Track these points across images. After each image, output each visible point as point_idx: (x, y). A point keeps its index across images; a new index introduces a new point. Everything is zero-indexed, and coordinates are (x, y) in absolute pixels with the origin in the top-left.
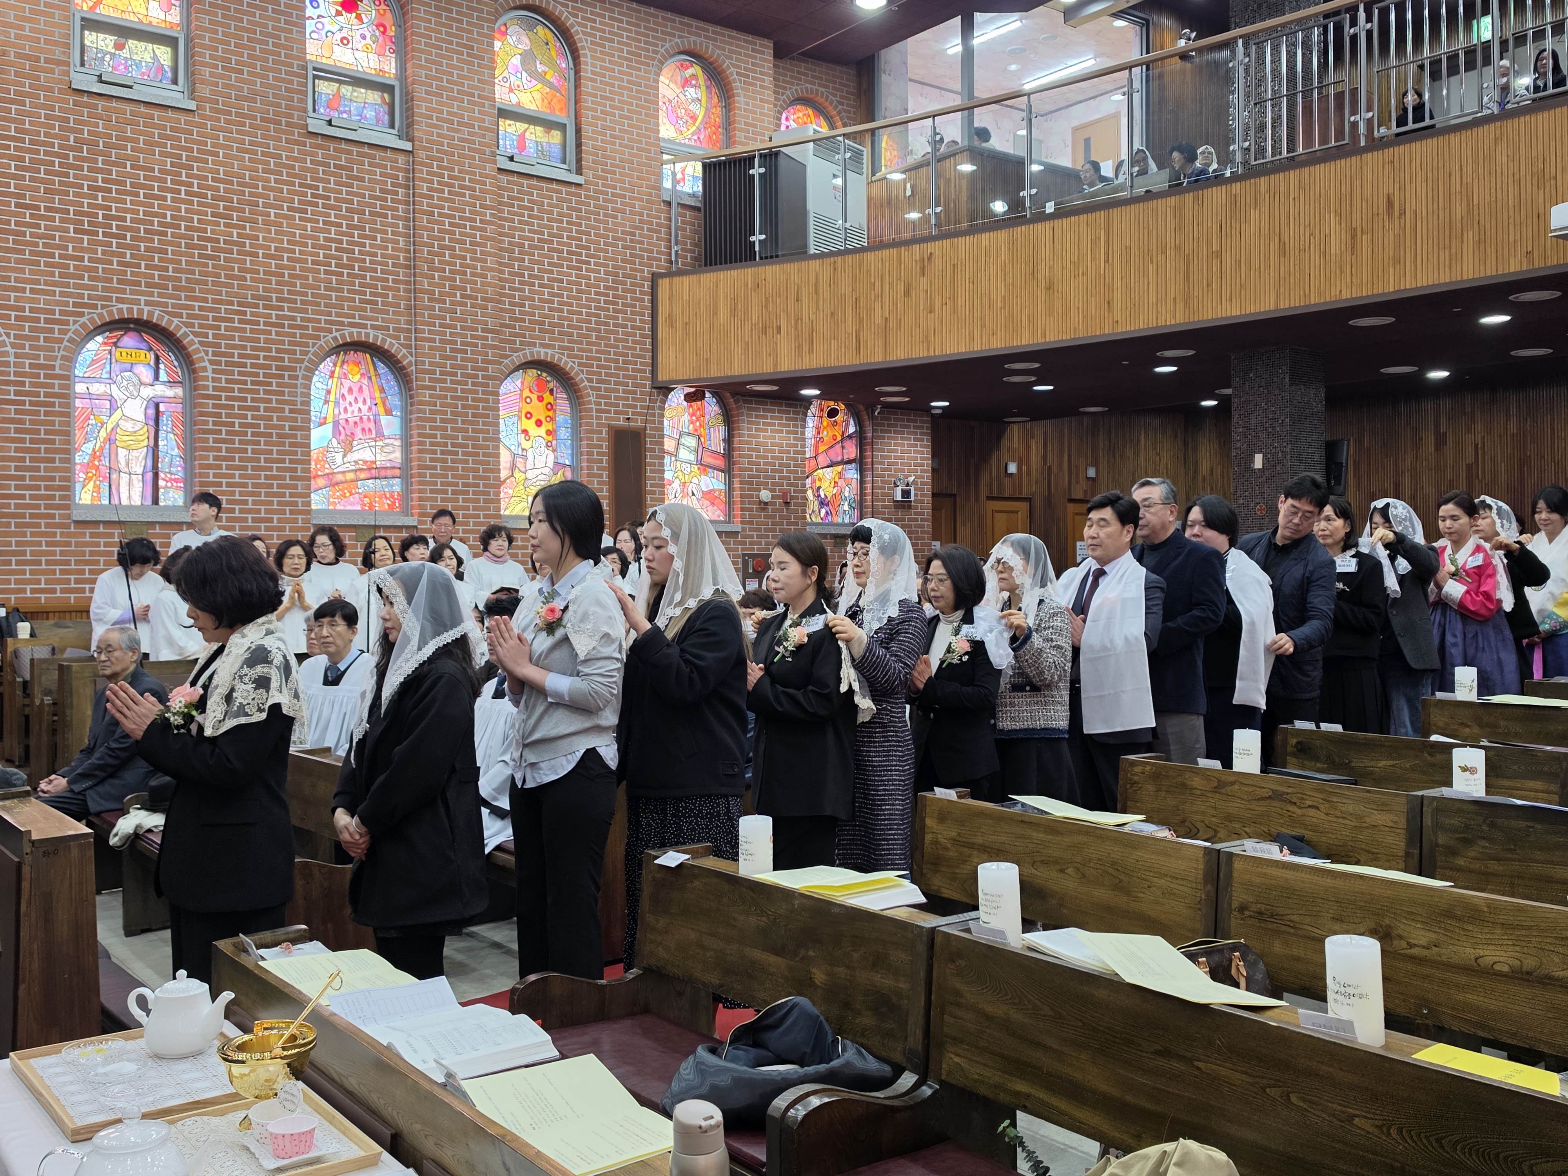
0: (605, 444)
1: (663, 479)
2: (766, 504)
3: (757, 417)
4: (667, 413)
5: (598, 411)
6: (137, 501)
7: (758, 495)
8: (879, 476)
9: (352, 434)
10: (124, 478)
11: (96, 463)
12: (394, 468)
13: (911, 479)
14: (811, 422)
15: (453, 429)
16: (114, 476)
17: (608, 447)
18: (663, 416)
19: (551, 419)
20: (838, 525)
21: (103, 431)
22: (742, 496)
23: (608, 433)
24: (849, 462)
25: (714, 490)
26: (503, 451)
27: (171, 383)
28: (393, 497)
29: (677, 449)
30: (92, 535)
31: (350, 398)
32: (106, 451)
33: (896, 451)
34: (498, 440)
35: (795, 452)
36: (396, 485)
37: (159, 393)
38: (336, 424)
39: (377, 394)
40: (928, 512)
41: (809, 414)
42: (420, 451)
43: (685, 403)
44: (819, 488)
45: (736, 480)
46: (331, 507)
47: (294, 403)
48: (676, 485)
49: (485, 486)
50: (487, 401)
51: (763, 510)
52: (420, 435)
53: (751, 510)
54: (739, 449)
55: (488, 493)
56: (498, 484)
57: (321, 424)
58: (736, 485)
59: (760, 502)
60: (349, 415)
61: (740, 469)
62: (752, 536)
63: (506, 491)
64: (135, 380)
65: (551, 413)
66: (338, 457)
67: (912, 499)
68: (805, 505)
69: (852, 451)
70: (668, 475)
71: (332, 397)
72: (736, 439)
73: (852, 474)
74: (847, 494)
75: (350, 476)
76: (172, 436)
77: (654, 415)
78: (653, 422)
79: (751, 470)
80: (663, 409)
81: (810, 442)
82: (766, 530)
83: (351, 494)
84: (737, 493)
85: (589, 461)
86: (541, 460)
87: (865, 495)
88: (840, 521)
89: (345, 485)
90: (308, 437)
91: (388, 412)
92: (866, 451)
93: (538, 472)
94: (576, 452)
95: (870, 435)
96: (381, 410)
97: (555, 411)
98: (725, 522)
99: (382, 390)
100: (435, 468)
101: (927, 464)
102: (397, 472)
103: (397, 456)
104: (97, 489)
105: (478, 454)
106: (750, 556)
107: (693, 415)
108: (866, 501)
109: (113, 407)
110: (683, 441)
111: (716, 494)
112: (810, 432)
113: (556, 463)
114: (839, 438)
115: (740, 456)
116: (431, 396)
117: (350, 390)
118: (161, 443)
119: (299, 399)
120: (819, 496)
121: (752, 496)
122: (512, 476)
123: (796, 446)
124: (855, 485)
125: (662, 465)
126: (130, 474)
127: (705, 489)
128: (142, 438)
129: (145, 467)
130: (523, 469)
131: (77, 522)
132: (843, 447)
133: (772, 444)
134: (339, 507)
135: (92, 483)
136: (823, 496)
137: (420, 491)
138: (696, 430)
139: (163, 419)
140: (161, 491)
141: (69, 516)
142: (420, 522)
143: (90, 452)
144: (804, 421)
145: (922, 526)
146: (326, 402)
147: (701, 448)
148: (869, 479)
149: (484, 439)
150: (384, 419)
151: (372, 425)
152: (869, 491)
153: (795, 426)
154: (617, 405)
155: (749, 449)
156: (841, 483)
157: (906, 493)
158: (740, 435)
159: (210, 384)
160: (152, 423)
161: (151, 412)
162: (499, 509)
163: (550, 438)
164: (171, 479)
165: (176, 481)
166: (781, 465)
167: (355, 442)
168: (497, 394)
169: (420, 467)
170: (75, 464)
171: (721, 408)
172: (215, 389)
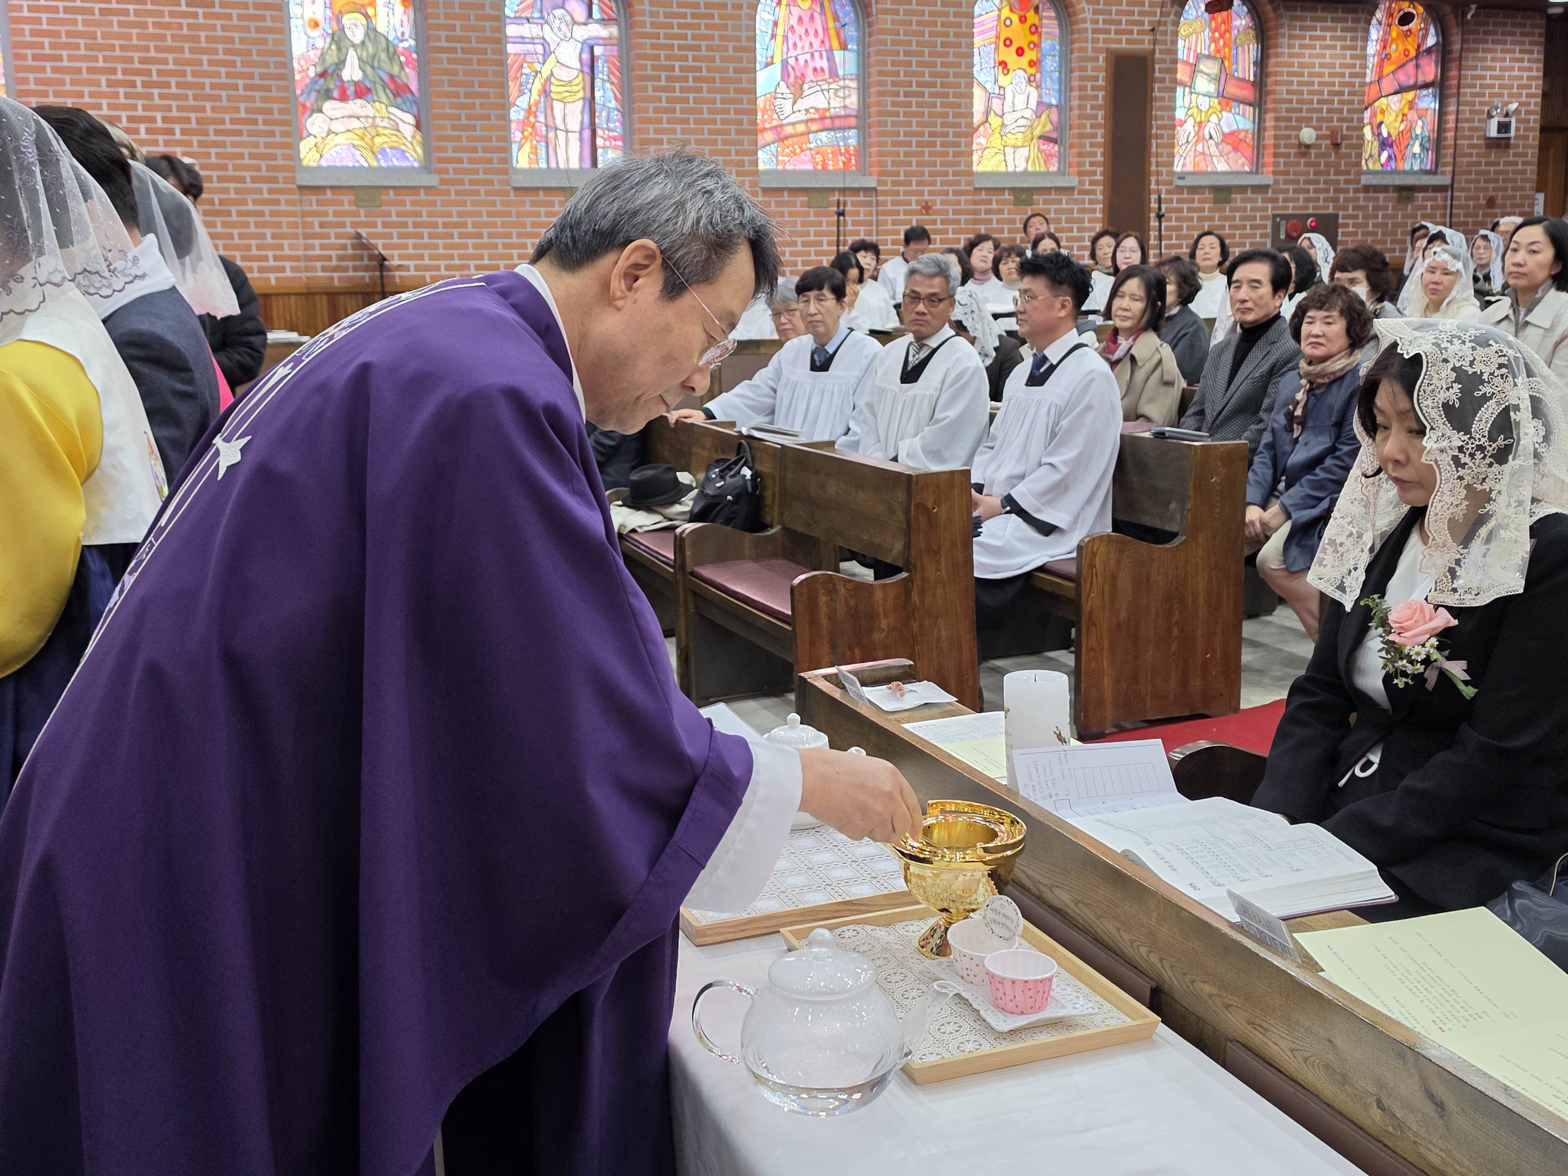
0: (1102, 75)
1: (1172, 118)
2: (1308, 147)
3: (1302, 28)
4: (1183, 30)
5: (1094, 31)
6: (574, 164)
7: (1297, 137)
8: (1467, 104)
9: (803, 75)
10: (561, 135)
11: (532, 119)
12: (849, 116)
13: (1513, 106)
14: (1375, 33)
15: (919, 64)
16: (551, 135)
17: (1106, 79)
18: (1176, 34)
19: (1035, 45)
20: (1405, 173)
21: (537, 80)
22: (1276, 137)
23: (1106, 60)
24: (1426, 86)
25: (1239, 131)
26: (977, 91)
27: (604, 22)
28: (847, 151)
29: (1192, 78)
30: (533, 203)
31: (800, 31)
32: (542, 105)
33: (1493, 69)
34: (971, 76)
35: (1352, 75)
36: (852, 138)
37: (594, 34)
38: (785, 64)
39: (831, 24)
40: (1532, 153)
41: (1374, 21)
42: (881, 94)
43: (1206, 15)
44: (1381, 123)
45: (1269, 116)
46: (780, 167)
47: (738, 38)
48: (1189, 126)
49: (956, 135)
50: (959, 25)
51: (1303, 155)
52: (881, 73)
53: (1287, 155)
54: (1276, 74)
55: (958, 145)
56: (971, 132)
57: (768, 65)
58: (1269, 123)
59: (1300, 145)
60: (799, 51)
61: (1276, 101)
62: (1286, 191)
63: (979, 140)
64: (568, 18)
65: (1035, 38)
66: (787, 105)
67: (1513, 133)
68: (1360, 146)
69: (1430, 70)
70: (1180, 114)
71: (780, 31)
72: (1272, 61)
73: (1428, 102)
74: (1418, 131)
75: (801, 128)
76: (608, 85)
77: (1165, 33)
78: (1165, 42)
79: (1290, 101)
80: (1176, 24)
81: (1372, 61)
82: (1306, 182)
83: (802, 151)
84: (1269, 133)
85: (1081, 98)
86: (1020, 100)
87: (1446, 130)
88: (1407, 167)
89: (795, 139)
90: (754, 81)
91: (844, 47)
92: (1450, 70)
93: (1018, 115)
94: (1065, 88)
95: (1457, 47)
96: (835, 44)
97: (1040, 35)
98: (1251, 173)
99: (836, 18)
100: (897, 114)
101: (1536, 87)
102: (853, 121)
103: (853, 101)
104: (535, 150)
105: (947, 95)
106: (1283, 217)
107: (1216, 30)
108: (1446, 139)
109: (547, 54)
110: (1202, 67)
111: (1242, 136)
112: (1372, 48)
113: (1039, 103)
114: (1413, 53)
115: (1277, 83)
116: (893, 22)
117: (800, 19)
118: (598, 94)
119: (744, 34)
120: (1380, 134)
121: (1289, 137)
122: (987, 121)
123: (1354, 66)
124: (1431, 118)
125: (1173, 99)
126: (567, 132)
127: (1226, 130)
128: (577, 88)
129: (582, 123)
130: (999, 112)
131: (517, 189)
132: (1417, 66)
133: (1321, 65)
134: (789, 167)
135: (528, 144)
136: (1385, 135)
137: (880, 144)
138: (1218, 51)
139: (599, 64)
140: (600, 151)
141: (508, 183)
142: (880, 183)
143: (525, 106)
144: (1367, 31)
145: (1524, 172)
146: (774, 36)
147: (1224, 76)
148: (1452, 108)
149: (956, 75)
150: (838, 55)
151: (824, 64)
152: (1451, 125)
153: (1354, 39)
154: (1119, 22)
155: (1290, 74)
156: (1412, 115)
157: (1504, 127)
158: (1277, 55)
159: (648, 19)
160: (587, 70)
161: (586, 56)
162: (970, 164)
163: (1033, 70)
164: (609, 137)
165: (615, 139)
166: (1330, 93)
167: (806, 86)
168: (971, 16)
169: (880, 114)
170: (510, 121)
171: (1253, 19)
172: (652, 25)
